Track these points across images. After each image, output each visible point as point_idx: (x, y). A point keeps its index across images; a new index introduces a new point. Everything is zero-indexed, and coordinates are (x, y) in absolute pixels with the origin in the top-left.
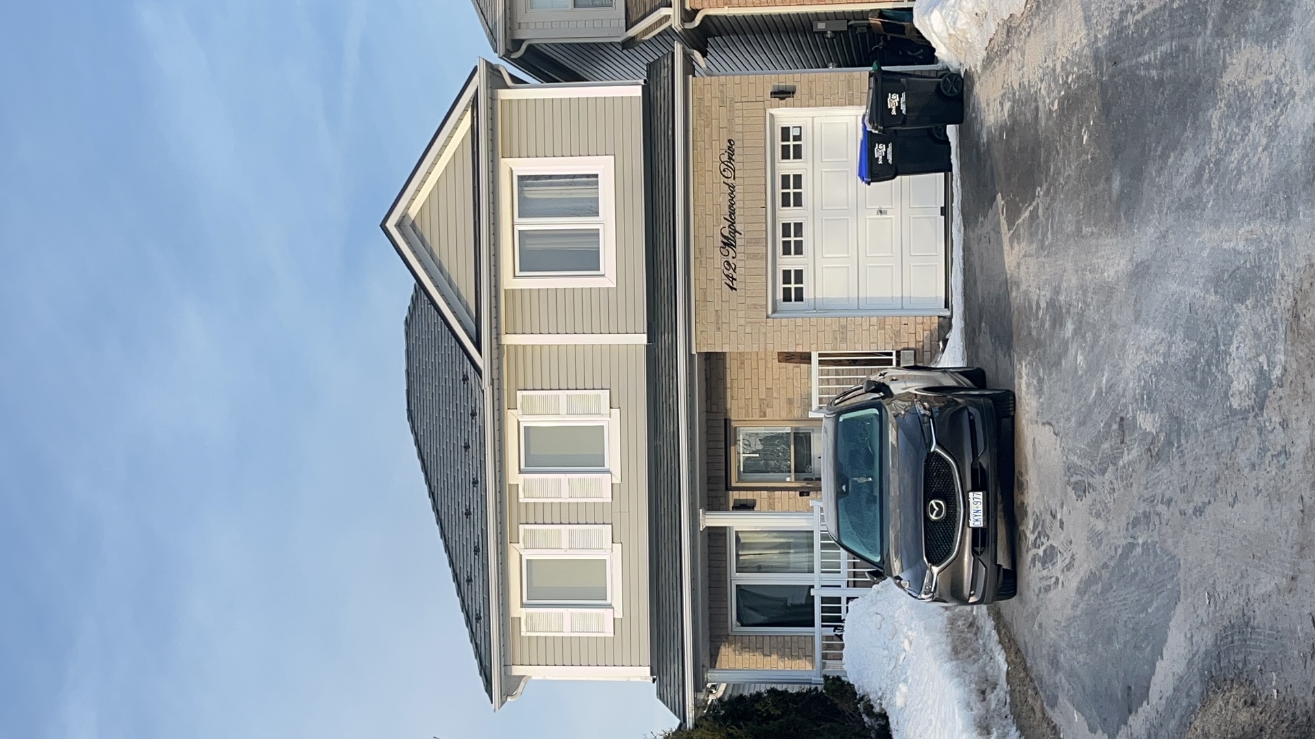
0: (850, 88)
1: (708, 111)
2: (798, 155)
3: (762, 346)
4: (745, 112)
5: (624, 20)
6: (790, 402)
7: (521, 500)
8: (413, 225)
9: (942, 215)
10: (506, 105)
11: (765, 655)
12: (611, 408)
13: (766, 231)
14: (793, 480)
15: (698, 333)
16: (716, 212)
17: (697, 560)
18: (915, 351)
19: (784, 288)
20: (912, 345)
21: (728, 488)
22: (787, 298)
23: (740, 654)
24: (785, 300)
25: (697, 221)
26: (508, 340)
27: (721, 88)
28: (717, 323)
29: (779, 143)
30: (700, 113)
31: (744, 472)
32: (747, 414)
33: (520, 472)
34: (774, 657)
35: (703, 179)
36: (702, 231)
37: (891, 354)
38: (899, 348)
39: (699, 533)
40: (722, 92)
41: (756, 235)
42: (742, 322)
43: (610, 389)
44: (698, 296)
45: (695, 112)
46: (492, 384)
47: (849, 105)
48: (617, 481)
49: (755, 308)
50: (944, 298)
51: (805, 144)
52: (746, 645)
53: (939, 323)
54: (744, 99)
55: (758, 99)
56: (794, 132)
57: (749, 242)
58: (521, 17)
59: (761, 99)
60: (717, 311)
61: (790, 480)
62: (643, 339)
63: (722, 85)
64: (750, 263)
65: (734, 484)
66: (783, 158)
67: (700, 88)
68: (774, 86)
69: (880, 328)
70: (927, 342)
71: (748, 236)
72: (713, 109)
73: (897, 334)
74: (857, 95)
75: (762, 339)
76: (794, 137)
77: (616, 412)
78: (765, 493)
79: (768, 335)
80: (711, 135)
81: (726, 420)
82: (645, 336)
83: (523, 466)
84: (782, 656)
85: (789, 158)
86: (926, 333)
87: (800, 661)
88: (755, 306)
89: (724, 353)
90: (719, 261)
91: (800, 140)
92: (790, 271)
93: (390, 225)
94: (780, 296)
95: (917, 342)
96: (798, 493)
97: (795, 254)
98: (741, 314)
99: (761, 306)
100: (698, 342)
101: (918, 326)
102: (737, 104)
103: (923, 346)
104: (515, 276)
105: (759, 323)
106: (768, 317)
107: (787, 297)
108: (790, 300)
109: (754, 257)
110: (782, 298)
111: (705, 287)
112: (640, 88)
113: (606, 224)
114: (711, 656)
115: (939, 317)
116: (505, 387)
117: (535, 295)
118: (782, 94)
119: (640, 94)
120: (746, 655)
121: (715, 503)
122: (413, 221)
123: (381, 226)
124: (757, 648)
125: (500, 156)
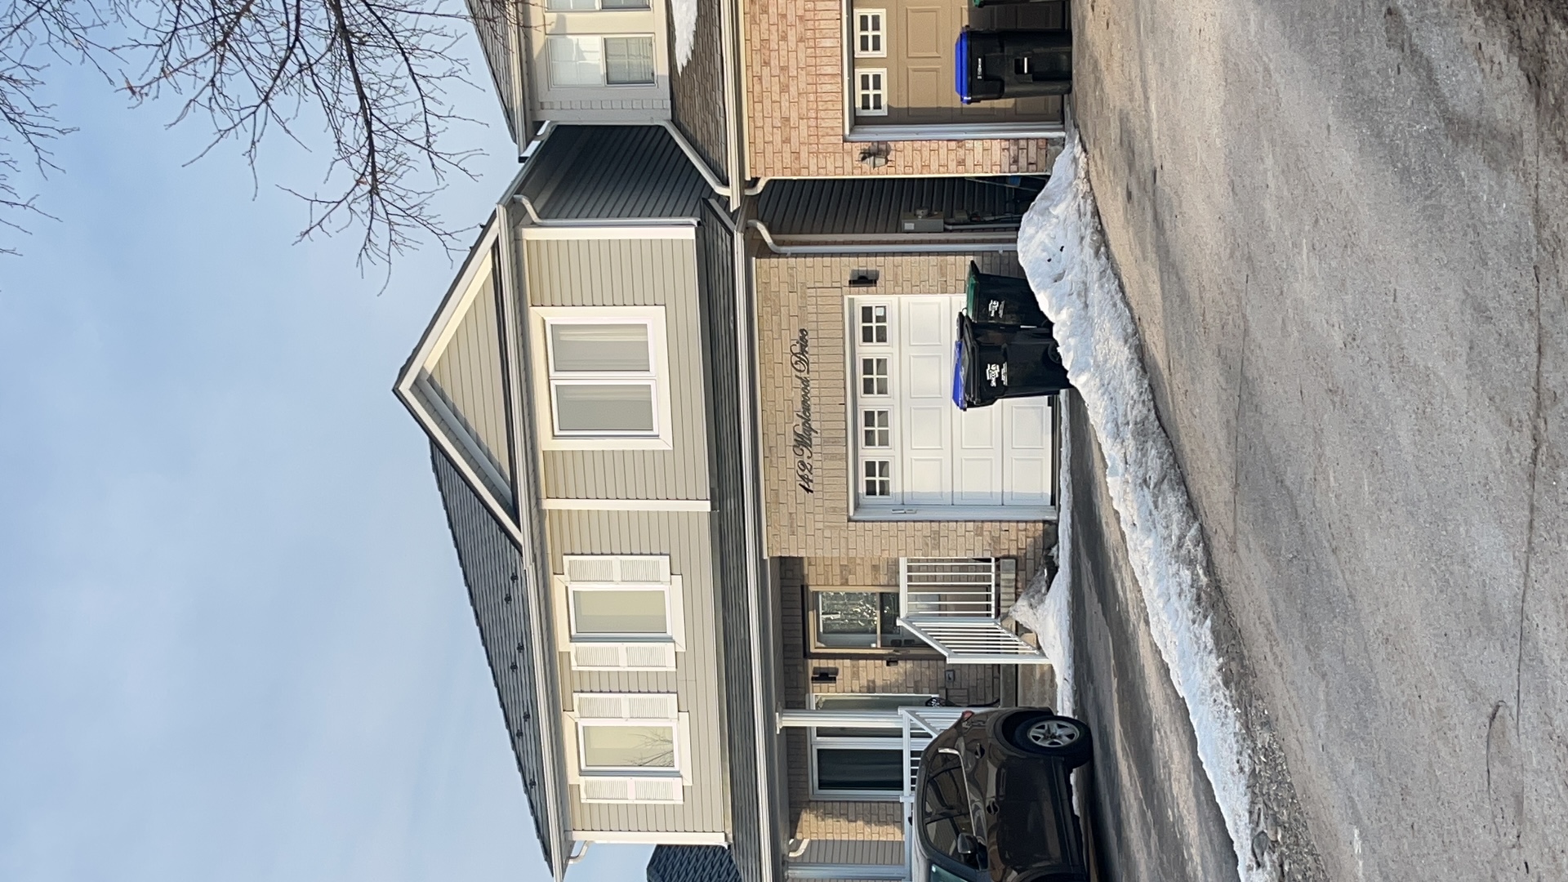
0: (943, 275)
1: (776, 296)
2: (882, 338)
3: (843, 550)
4: (819, 299)
5: (669, 102)
6: (875, 568)
7: (573, 669)
8: (431, 380)
9: (1049, 405)
10: (533, 247)
11: (850, 821)
12: (672, 574)
13: (846, 429)
14: (879, 646)
15: (770, 536)
16: (788, 408)
17: (774, 764)
18: (1016, 558)
19: (867, 481)
20: (1014, 552)
21: (807, 655)
22: (871, 491)
23: (823, 820)
24: (868, 494)
25: (765, 417)
26: (548, 505)
27: (790, 271)
28: (791, 527)
29: (860, 325)
30: (766, 299)
31: (824, 632)
32: (827, 579)
33: (572, 639)
34: (860, 823)
35: (771, 373)
36: (772, 428)
37: (989, 560)
38: (998, 555)
39: (775, 737)
40: (792, 276)
41: (835, 434)
42: (820, 525)
43: (669, 555)
44: (768, 497)
45: (760, 298)
46: (535, 560)
47: (942, 293)
48: (681, 649)
49: (834, 511)
50: (1050, 494)
51: (891, 326)
52: (828, 810)
53: (1044, 530)
54: (818, 285)
55: (835, 285)
56: (876, 313)
57: (826, 441)
58: (543, 95)
59: (838, 285)
60: (791, 514)
61: (876, 648)
62: (706, 506)
63: (792, 268)
64: (828, 464)
65: (813, 650)
66: (864, 341)
67: (766, 271)
68: (853, 271)
69: (977, 535)
70: (1030, 549)
71: (825, 435)
72: (782, 295)
73: (996, 540)
74: (951, 281)
75: (843, 544)
76: (877, 317)
77: (677, 579)
78: (847, 662)
79: (850, 540)
80: (780, 324)
81: (802, 587)
82: (709, 503)
83: (573, 632)
84: (868, 822)
85: (871, 341)
86: (1028, 540)
87: (889, 827)
88: (834, 509)
89: (802, 558)
90: (792, 460)
91: (885, 321)
92: (874, 463)
93: (405, 388)
94: (863, 489)
95: (1018, 549)
96: (885, 662)
97: (880, 445)
98: (819, 517)
99: (842, 509)
100: (770, 546)
101: (1020, 533)
102: (809, 291)
103: (1026, 554)
104: (554, 436)
105: (840, 527)
106: (849, 520)
107: (871, 489)
108: (875, 494)
109: (833, 457)
110: (865, 491)
111: (776, 488)
112: (692, 230)
113: (657, 379)
114: (791, 822)
115: (1045, 522)
116: (549, 551)
117: (579, 458)
118: (864, 280)
119: (693, 236)
120: (830, 821)
121: (795, 701)
122: (431, 376)
123: (393, 390)
124: (841, 815)
125: (530, 305)
